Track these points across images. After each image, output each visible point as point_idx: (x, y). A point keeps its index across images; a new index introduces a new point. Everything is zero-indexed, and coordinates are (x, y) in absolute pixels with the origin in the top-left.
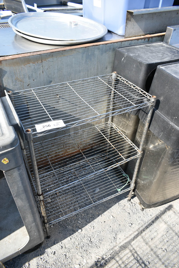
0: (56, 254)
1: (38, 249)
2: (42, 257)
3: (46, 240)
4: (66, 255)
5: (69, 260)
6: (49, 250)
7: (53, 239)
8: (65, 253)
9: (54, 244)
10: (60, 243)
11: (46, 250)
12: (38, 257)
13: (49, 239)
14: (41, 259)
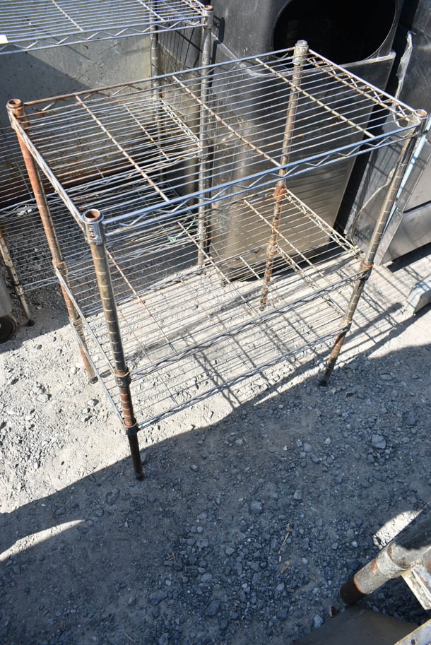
0: (42, 349)
1: (9, 341)
2: (16, 352)
3: (26, 328)
4: (61, 351)
5: (67, 357)
6: (30, 344)
7: (38, 326)
8: (60, 348)
9: (41, 334)
10: (54, 332)
11: (24, 343)
12: (7, 353)
13: (31, 327)
14: (14, 355)
